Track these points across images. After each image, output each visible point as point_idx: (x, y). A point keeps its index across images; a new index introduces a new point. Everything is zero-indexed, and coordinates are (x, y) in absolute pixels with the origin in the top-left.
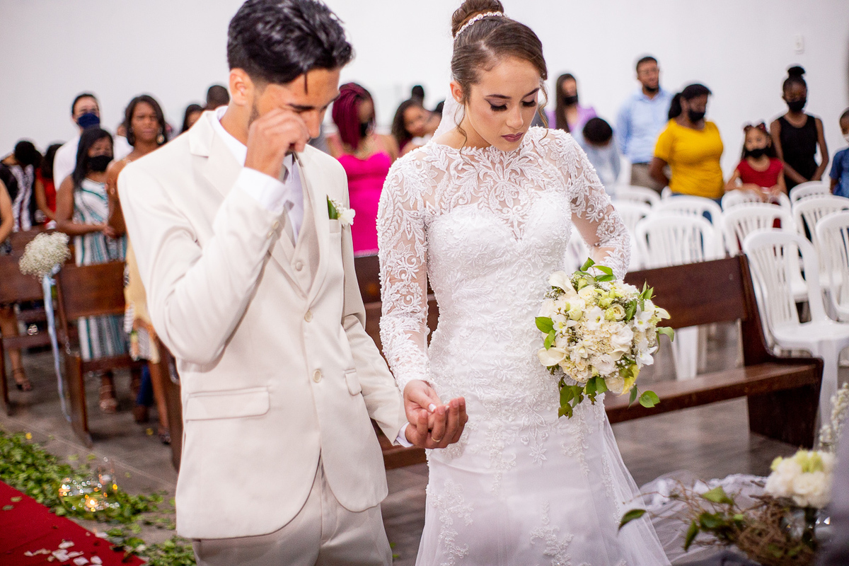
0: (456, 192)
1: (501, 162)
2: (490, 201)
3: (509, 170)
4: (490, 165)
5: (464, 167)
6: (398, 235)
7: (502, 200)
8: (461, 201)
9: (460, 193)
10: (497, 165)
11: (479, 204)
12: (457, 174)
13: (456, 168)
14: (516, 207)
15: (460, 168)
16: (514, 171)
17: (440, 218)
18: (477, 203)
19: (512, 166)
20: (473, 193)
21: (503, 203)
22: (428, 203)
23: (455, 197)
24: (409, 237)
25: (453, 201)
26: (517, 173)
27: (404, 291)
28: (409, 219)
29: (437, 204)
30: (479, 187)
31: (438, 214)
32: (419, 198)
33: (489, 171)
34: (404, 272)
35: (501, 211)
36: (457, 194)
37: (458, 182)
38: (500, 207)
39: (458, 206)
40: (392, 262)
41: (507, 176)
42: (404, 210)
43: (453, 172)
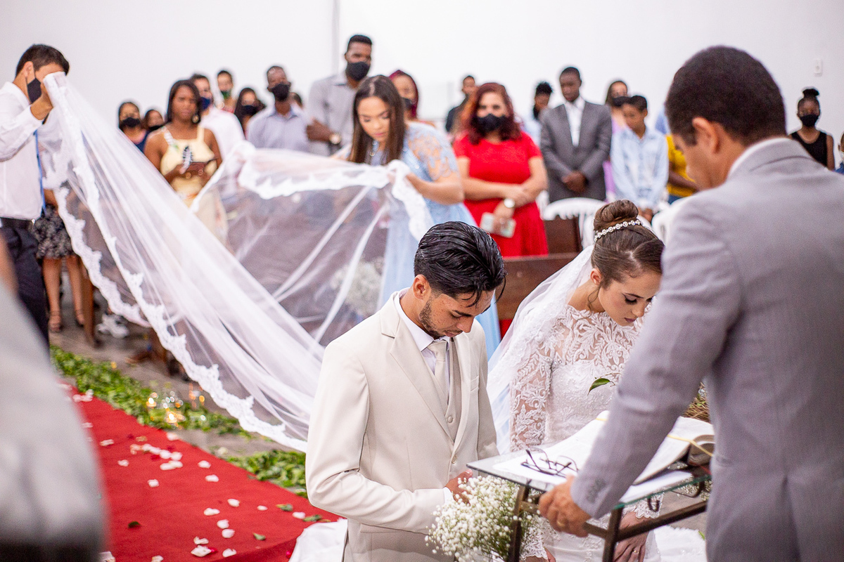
0: (578, 348)
1: (610, 326)
2: (603, 358)
3: (615, 333)
4: (602, 329)
5: (585, 328)
6: (534, 373)
7: (611, 358)
8: (581, 356)
9: (581, 350)
10: (608, 328)
11: (595, 361)
12: (579, 333)
13: (578, 328)
14: (621, 364)
15: (581, 328)
16: (619, 333)
17: (564, 367)
18: (593, 360)
19: (617, 329)
20: (590, 351)
21: (612, 361)
22: (557, 353)
23: (576, 353)
24: (542, 376)
25: (575, 356)
26: (621, 336)
27: (536, 418)
28: (544, 362)
29: (563, 357)
30: (594, 346)
31: (564, 364)
32: (552, 348)
33: (602, 333)
34: (537, 402)
35: (610, 367)
36: (578, 351)
37: (579, 340)
38: (609, 365)
39: (580, 360)
40: (527, 393)
41: (614, 338)
42: (540, 355)
43: (576, 331)
